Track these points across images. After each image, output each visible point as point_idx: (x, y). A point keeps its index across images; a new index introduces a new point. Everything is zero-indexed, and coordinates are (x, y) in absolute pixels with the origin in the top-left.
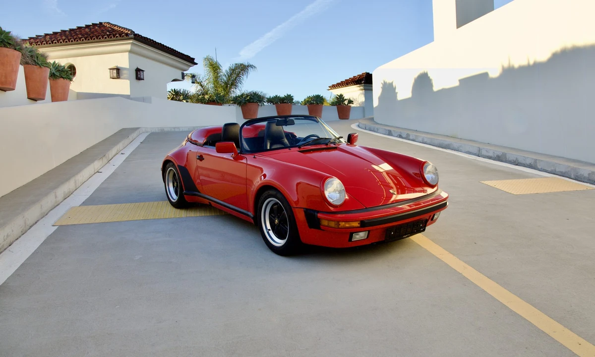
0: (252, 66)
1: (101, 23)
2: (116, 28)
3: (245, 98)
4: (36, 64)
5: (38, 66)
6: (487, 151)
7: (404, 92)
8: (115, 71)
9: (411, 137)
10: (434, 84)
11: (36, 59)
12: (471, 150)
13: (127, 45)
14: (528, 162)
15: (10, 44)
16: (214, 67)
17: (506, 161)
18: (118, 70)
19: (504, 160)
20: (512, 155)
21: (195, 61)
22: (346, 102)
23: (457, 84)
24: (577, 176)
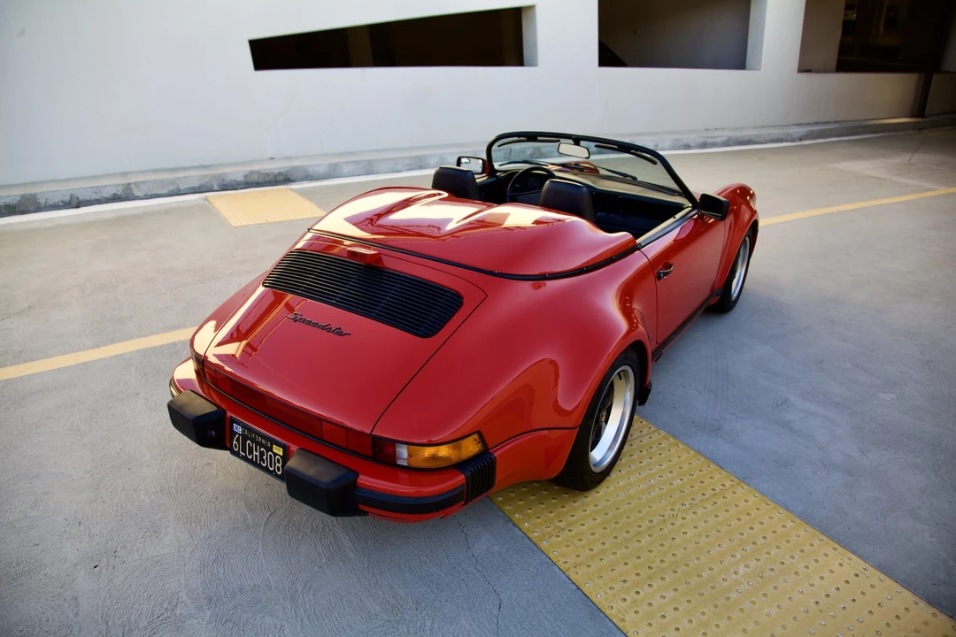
24: (225, 185)
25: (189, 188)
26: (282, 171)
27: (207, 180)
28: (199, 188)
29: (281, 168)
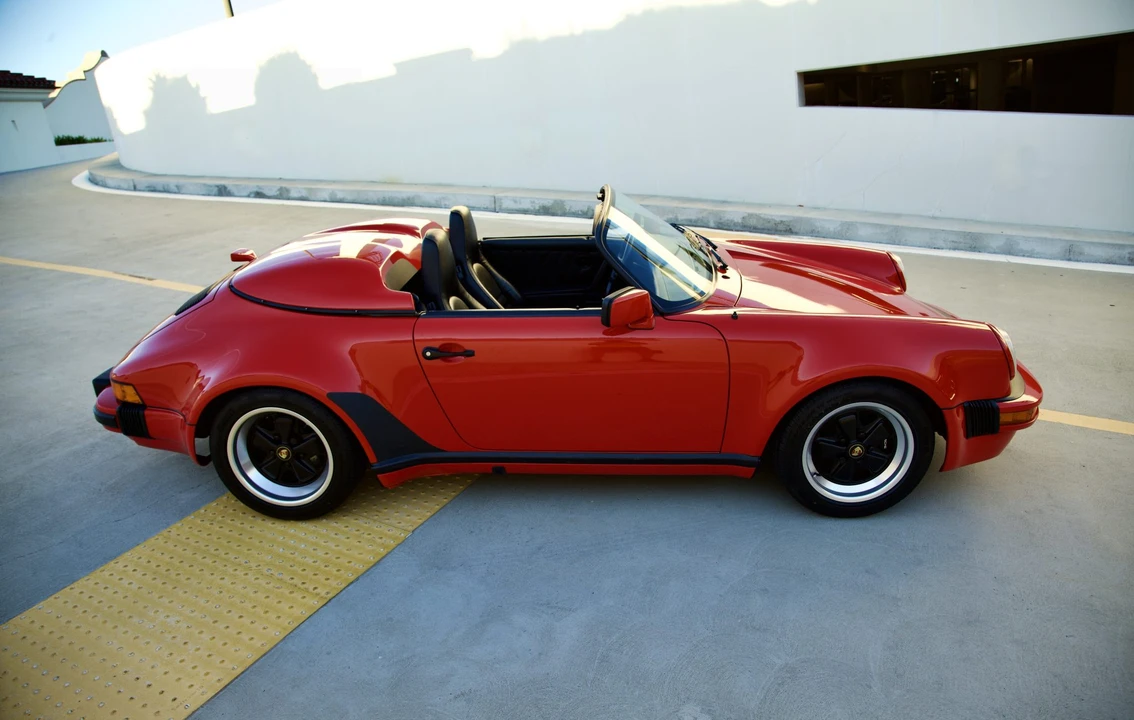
6: (515, 202)
9: (293, 194)
10: (319, 75)
17: (564, 214)
19: (559, 212)
23: (392, 71)
24: (721, 223)
25: (686, 220)
26: (784, 219)
27: (704, 214)
28: (695, 221)
29: (784, 216)
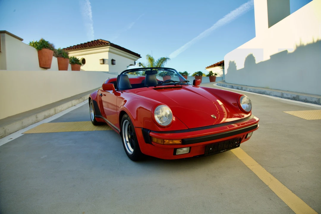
0: (168, 59)
1: (98, 40)
2: (103, 41)
3: (165, 73)
4: (63, 57)
5: (63, 58)
6: (287, 95)
7: (240, 65)
8: (102, 61)
9: (243, 89)
10: (256, 60)
11: (63, 55)
12: (277, 94)
13: (107, 48)
14: (314, 100)
15: (47, 47)
16: (151, 60)
17: (299, 100)
18: (103, 60)
19: (298, 99)
20: (303, 97)
21: (141, 56)
22: (214, 75)
23: (269, 58)
